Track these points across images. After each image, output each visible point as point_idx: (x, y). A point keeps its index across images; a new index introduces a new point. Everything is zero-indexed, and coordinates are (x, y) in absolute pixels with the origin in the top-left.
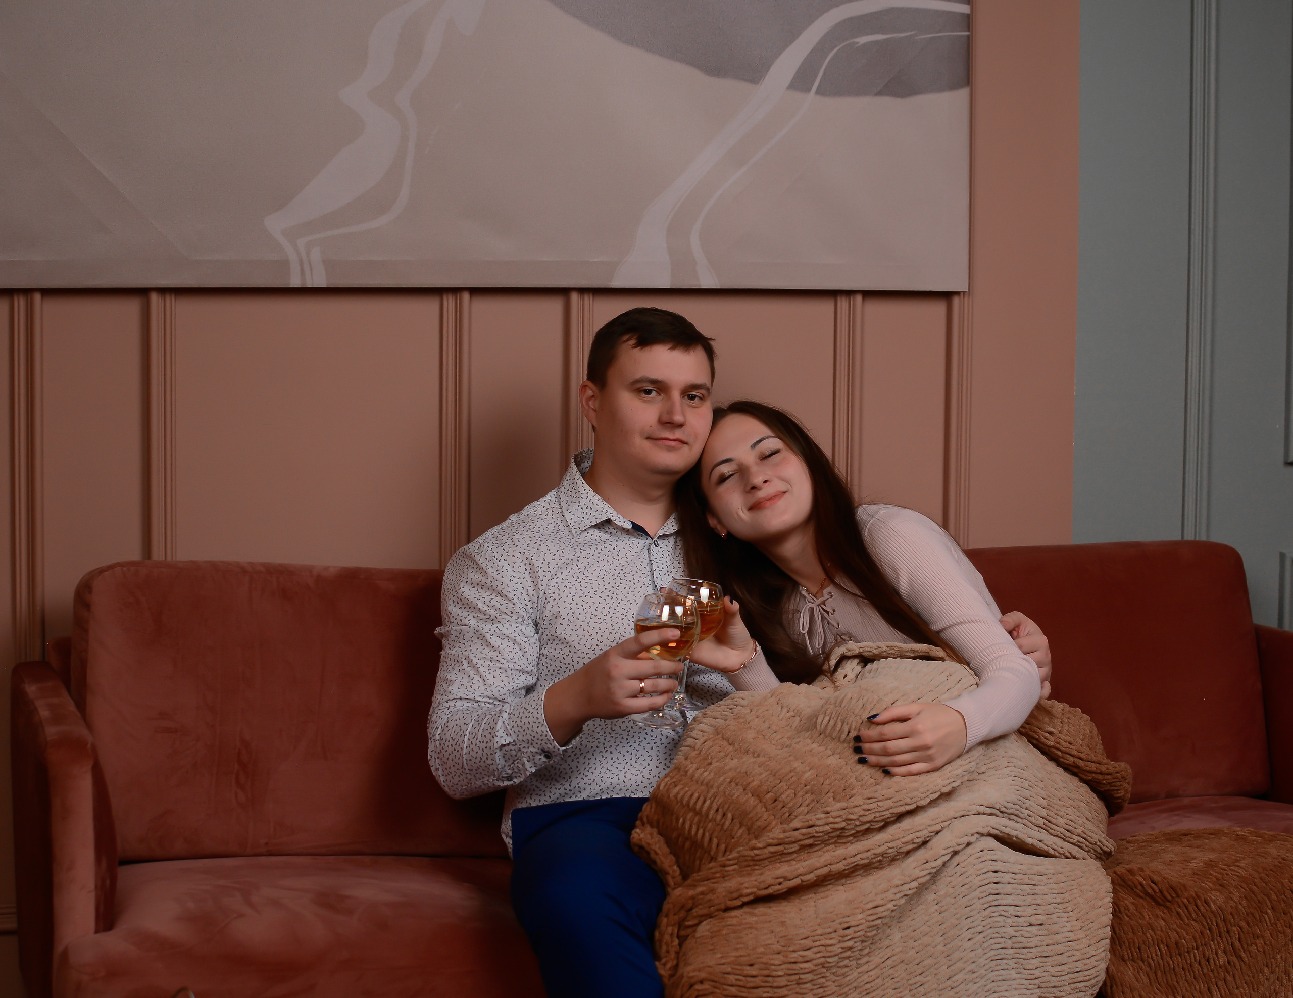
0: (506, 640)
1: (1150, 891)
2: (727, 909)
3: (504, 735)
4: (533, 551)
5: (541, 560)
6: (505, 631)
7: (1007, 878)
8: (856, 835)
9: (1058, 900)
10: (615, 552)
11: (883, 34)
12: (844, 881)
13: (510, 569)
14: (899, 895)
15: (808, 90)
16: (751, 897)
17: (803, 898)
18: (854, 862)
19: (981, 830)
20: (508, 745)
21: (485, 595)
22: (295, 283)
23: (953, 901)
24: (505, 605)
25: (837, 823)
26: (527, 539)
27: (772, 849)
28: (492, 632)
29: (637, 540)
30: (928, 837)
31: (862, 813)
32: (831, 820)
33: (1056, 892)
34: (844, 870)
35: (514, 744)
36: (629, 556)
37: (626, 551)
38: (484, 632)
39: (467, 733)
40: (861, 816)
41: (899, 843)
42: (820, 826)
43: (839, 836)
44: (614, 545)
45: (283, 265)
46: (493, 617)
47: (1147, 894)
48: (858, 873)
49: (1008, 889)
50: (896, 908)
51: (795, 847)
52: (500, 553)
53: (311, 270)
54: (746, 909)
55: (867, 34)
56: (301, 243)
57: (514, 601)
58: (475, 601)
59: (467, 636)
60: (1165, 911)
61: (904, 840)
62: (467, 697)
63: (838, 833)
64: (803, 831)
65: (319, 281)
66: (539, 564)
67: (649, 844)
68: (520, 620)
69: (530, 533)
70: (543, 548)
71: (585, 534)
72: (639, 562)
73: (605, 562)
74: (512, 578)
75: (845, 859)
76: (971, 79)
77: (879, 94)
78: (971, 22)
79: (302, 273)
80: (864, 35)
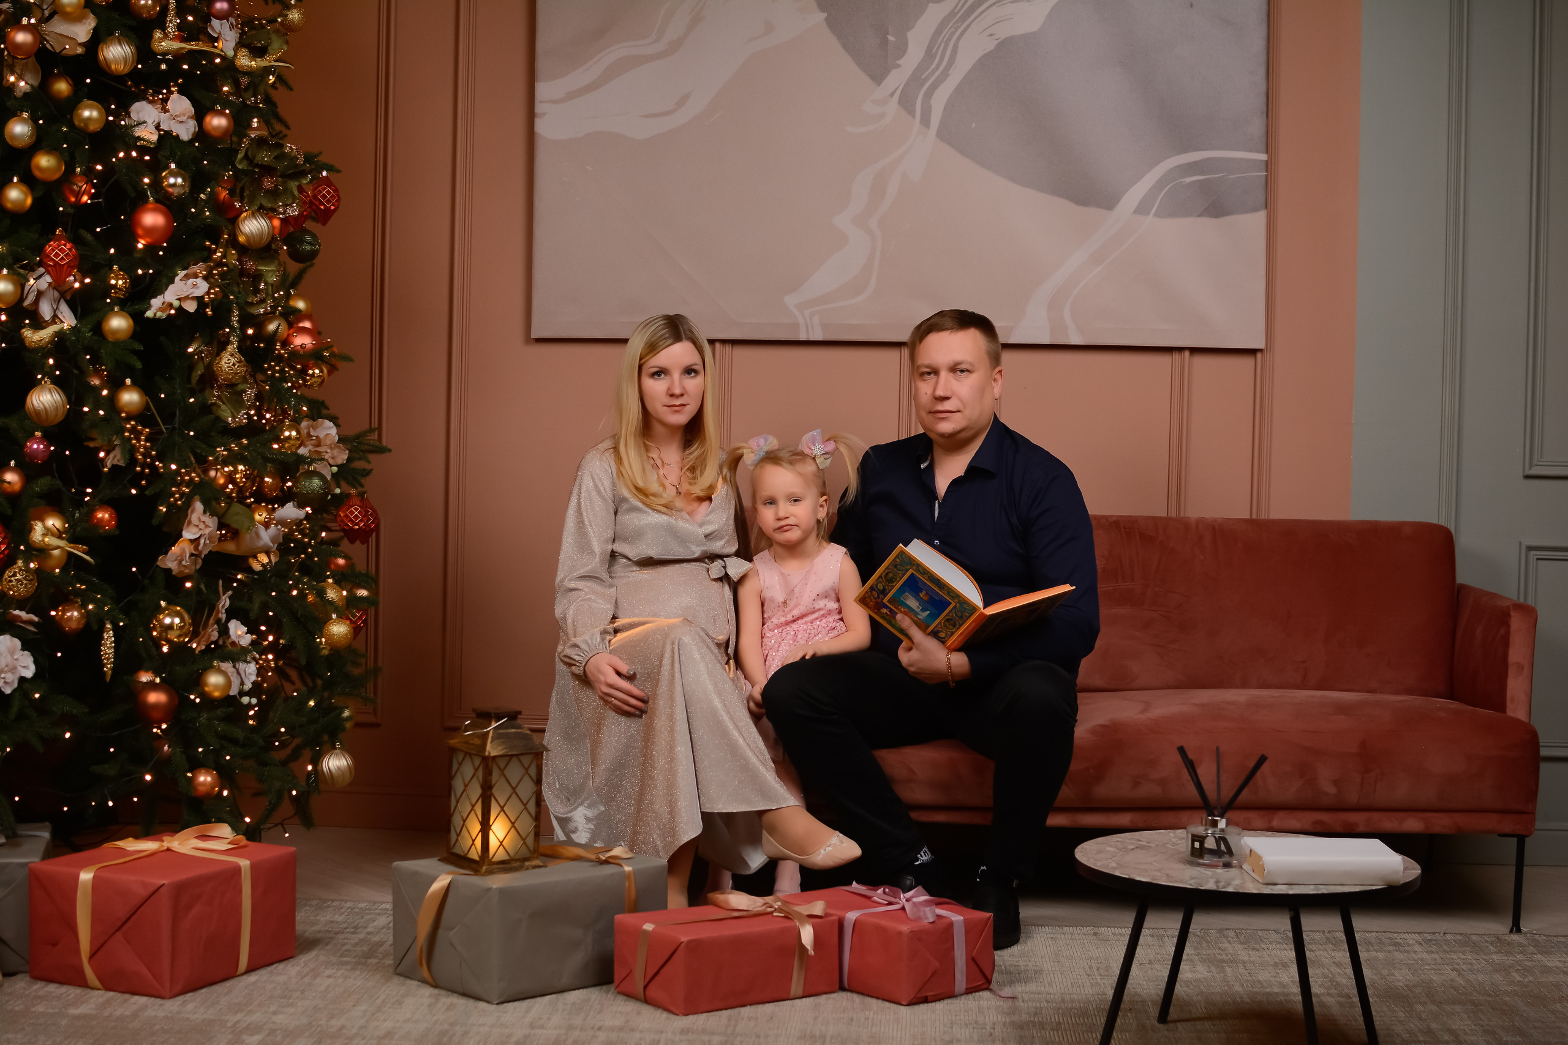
11: (1202, 175)
15: (1148, 214)
22: (803, 337)
45: (795, 326)
53: (813, 329)
55: (1193, 176)
56: (807, 312)
65: (817, 337)
76: (1269, 204)
77: (1200, 216)
78: (1268, 166)
79: (807, 331)
80: (1189, 176)
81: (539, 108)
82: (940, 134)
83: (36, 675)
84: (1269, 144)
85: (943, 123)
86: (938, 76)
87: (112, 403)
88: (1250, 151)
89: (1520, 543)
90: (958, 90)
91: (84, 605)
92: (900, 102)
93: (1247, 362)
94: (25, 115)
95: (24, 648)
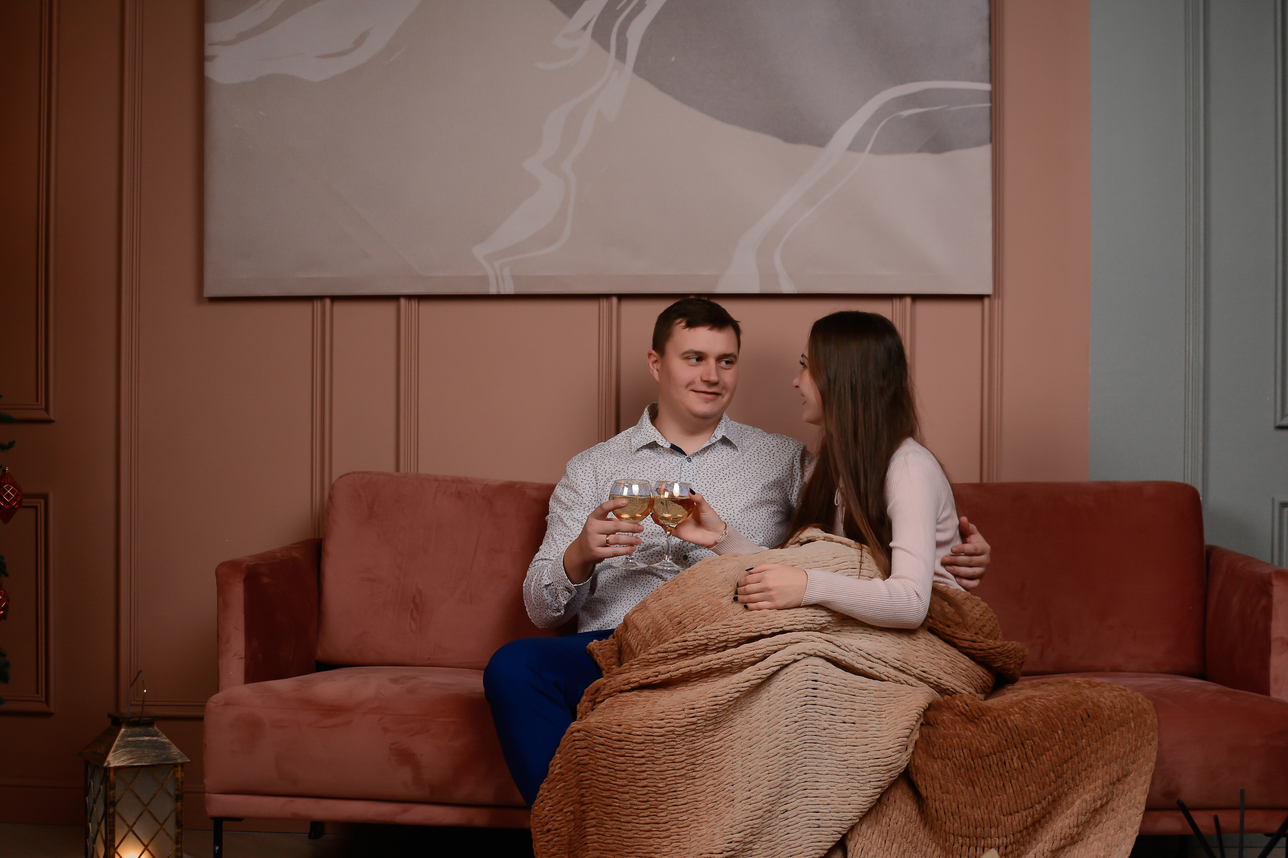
0: (577, 522)
1: (963, 711)
2: (622, 691)
3: (547, 578)
4: (599, 463)
5: (602, 468)
6: (575, 516)
7: (826, 686)
8: (718, 650)
9: (874, 709)
10: (657, 465)
11: (920, 108)
12: (706, 679)
13: (583, 474)
14: (734, 690)
15: (863, 151)
16: (636, 684)
17: (677, 689)
18: (709, 666)
19: (807, 652)
20: (550, 584)
21: (567, 492)
22: (493, 291)
23: (778, 698)
24: (577, 498)
25: (701, 640)
26: (599, 455)
27: (660, 655)
28: (568, 516)
29: (676, 458)
30: (767, 654)
31: (718, 635)
32: (698, 637)
33: (874, 703)
34: (702, 671)
35: (552, 584)
36: (668, 468)
37: (666, 464)
38: (562, 517)
39: (534, 580)
40: (718, 637)
41: (743, 655)
42: (690, 641)
43: (704, 649)
44: (656, 460)
45: (485, 279)
46: (569, 507)
47: (962, 713)
48: (716, 675)
49: (826, 694)
50: (731, 699)
51: (675, 654)
52: (579, 465)
53: (503, 282)
54: (635, 692)
55: (911, 108)
56: (497, 264)
57: (582, 496)
58: (560, 496)
59: (555, 519)
60: (975, 726)
61: (745, 654)
62: (545, 558)
63: (704, 647)
64: (679, 644)
65: (509, 290)
66: (600, 471)
67: (594, 649)
68: (587, 509)
69: (602, 452)
70: (606, 461)
71: (641, 453)
72: (673, 471)
73: (649, 472)
74: (583, 480)
75: (702, 663)
76: (995, 138)
77: (920, 151)
78: (995, 97)
79: (498, 284)
80: (906, 109)
81: (209, 51)
82: (636, 70)
84: (995, 73)
85: (639, 57)
86: (634, 8)
88: (973, 81)
89: (1273, 500)
90: (656, 22)
92: (594, 35)
93: (974, 309)
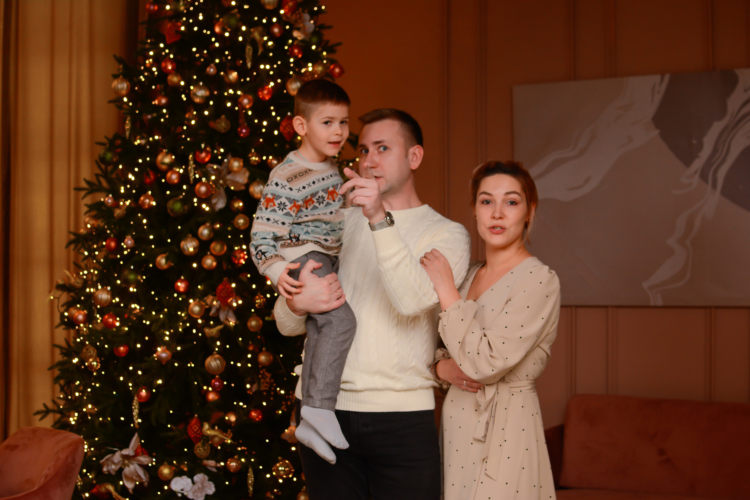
22: (652, 304)
45: (648, 298)
53: (657, 300)
56: (654, 291)
65: (659, 304)
79: (654, 301)
82: (722, 193)
83: (215, 494)
85: (723, 186)
86: (720, 161)
87: (254, 360)
90: (731, 167)
91: (240, 459)
92: (700, 176)
94: (208, 224)
95: (209, 480)
